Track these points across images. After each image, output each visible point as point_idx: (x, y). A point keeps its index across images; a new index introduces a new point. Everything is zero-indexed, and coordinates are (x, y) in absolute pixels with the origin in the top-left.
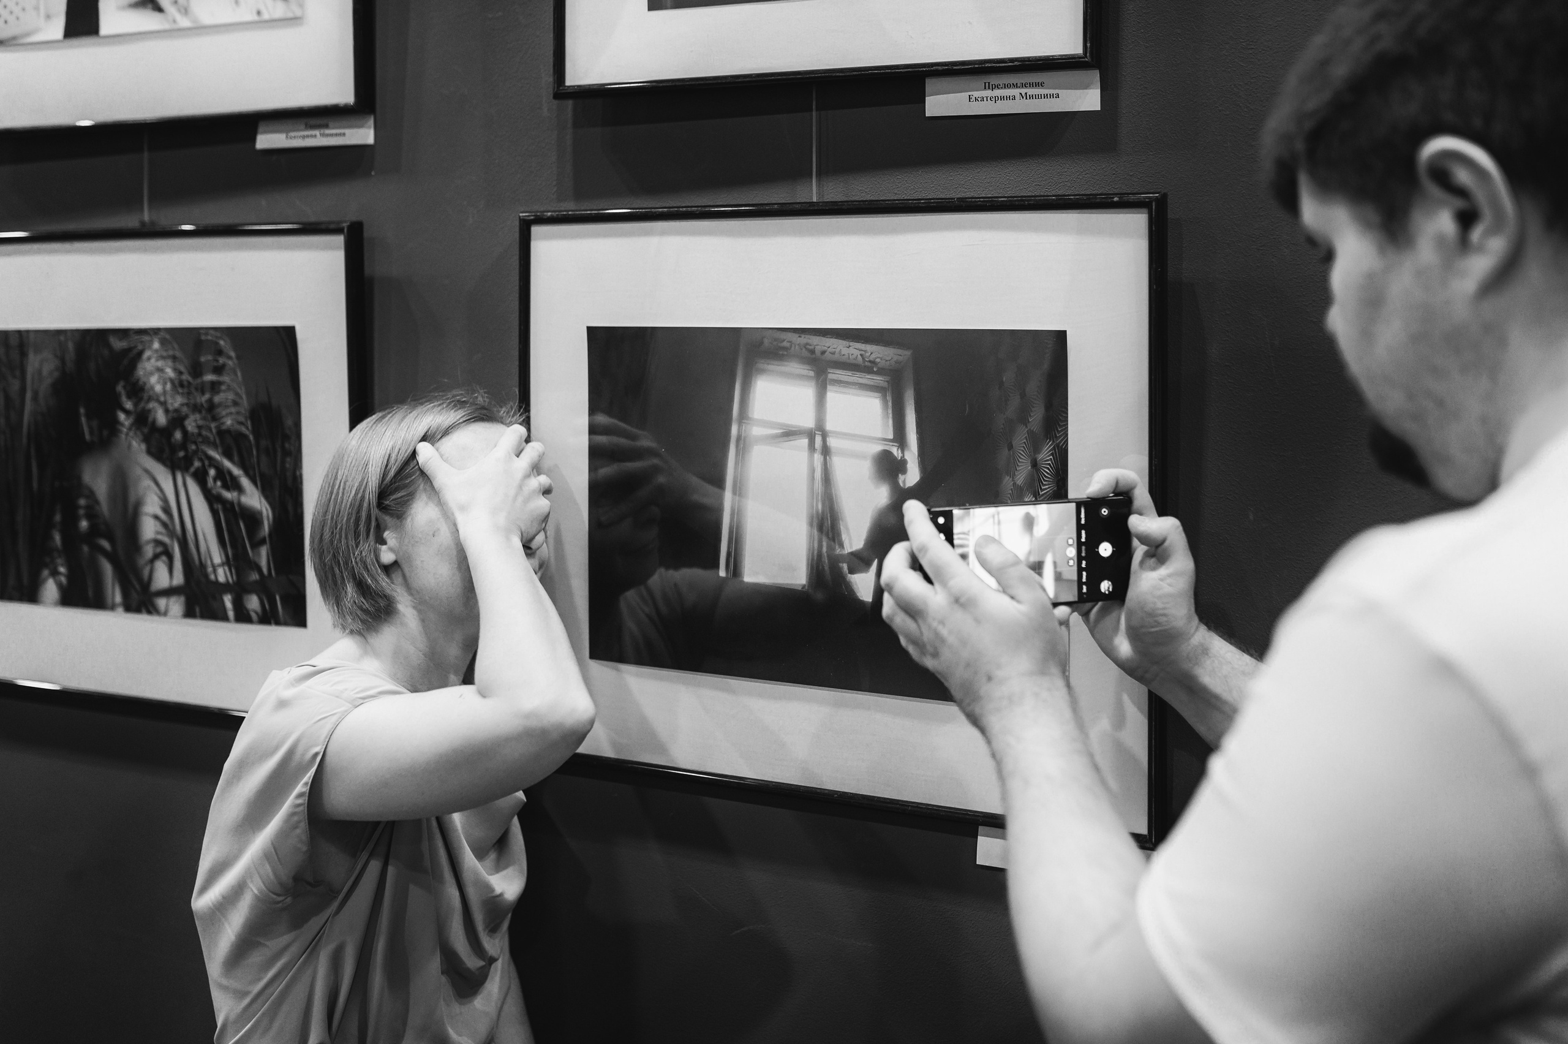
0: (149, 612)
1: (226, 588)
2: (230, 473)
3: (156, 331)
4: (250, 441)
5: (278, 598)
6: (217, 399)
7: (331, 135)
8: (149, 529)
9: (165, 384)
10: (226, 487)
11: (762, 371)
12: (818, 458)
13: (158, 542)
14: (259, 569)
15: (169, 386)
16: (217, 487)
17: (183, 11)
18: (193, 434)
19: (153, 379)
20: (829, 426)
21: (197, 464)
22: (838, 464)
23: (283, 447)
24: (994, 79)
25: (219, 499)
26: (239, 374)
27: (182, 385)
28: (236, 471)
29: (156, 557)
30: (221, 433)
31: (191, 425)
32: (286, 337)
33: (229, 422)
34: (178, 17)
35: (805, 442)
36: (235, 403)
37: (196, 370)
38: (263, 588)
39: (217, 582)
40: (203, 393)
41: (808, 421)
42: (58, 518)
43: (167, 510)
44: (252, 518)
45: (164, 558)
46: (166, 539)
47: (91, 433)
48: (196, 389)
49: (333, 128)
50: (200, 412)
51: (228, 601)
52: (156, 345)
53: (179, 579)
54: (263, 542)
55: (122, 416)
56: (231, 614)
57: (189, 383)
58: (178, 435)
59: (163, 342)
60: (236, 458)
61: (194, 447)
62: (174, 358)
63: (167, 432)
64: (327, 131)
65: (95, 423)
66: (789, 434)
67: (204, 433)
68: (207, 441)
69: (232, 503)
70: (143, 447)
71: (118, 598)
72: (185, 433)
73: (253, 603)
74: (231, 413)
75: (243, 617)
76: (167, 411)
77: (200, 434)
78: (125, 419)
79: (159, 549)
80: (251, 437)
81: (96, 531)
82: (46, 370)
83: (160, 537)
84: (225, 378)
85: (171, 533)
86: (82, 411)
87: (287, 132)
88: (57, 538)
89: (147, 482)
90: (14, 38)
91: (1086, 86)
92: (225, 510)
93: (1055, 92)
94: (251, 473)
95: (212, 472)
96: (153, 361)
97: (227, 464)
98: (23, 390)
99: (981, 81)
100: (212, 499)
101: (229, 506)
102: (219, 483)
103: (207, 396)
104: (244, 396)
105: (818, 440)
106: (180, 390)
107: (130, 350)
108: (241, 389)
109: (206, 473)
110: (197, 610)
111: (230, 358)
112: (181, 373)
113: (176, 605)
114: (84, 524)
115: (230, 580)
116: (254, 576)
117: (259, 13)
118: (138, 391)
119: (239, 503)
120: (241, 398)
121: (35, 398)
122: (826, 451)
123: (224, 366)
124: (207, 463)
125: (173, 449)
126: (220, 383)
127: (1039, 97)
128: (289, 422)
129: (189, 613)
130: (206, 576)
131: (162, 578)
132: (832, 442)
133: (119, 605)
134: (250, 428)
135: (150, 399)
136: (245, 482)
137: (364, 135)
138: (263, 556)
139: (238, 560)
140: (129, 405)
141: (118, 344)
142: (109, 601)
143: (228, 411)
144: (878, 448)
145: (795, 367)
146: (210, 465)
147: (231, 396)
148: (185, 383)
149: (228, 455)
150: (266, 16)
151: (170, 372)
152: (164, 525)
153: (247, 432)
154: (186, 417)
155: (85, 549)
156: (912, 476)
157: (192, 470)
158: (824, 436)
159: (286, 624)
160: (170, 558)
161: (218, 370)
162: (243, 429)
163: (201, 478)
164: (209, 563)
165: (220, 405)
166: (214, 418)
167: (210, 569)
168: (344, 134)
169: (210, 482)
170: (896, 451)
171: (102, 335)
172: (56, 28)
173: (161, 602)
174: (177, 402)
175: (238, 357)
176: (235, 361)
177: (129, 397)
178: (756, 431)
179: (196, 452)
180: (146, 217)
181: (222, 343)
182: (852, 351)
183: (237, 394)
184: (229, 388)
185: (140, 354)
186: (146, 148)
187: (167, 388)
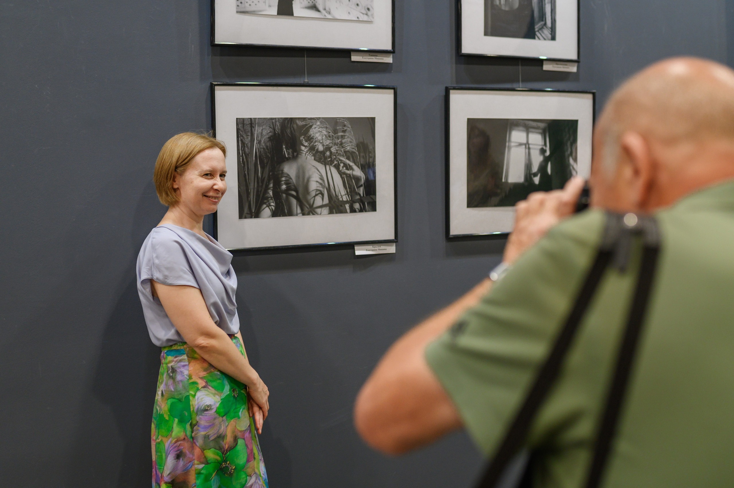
0: (313, 214)
1: (347, 202)
2: (349, 165)
3: (318, 119)
4: (357, 154)
5: (366, 203)
6: (344, 141)
7: (379, 59)
8: (313, 186)
9: (322, 136)
10: (347, 169)
11: (513, 129)
12: (527, 150)
13: (317, 190)
14: (360, 195)
15: (324, 137)
16: (344, 170)
17: (328, 13)
18: (334, 153)
19: (317, 135)
20: (530, 142)
21: (335, 162)
22: (532, 151)
23: (369, 155)
24: (559, 63)
25: (344, 173)
26: (352, 133)
27: (330, 137)
28: (351, 164)
29: (316, 195)
30: (345, 152)
31: (333, 150)
32: (372, 121)
33: (348, 148)
34: (326, 14)
35: (524, 146)
36: (351, 142)
37: (335, 131)
38: (361, 201)
39: (343, 201)
40: (338, 139)
41: (525, 141)
42: (271, 185)
43: (322, 179)
44: (357, 179)
45: (320, 195)
46: (321, 189)
47: (288, 154)
48: (336, 138)
49: (378, 57)
50: (337, 145)
51: (347, 206)
52: (318, 123)
53: (326, 201)
54: (361, 186)
55: (303, 148)
56: (348, 211)
57: (333, 136)
58: (328, 153)
59: (321, 122)
60: (351, 160)
61: (334, 157)
62: (327, 128)
63: (323, 153)
64: (377, 58)
65: (290, 151)
66: (520, 144)
67: (339, 152)
68: (340, 155)
69: (350, 175)
70: (313, 158)
71: (299, 211)
72: (331, 152)
73: (357, 206)
74: (349, 145)
75: (353, 211)
76: (323, 145)
77: (337, 153)
78: (305, 149)
79: (319, 192)
80: (357, 153)
81: (289, 189)
82: (264, 133)
83: (318, 188)
84: (347, 134)
85: (323, 187)
86: (284, 147)
87: (363, 56)
88: (271, 193)
89: (314, 170)
90: (254, 11)
91: (574, 66)
92: (347, 177)
93: (569, 67)
94: (357, 164)
95: (342, 165)
96: (317, 128)
97: (348, 162)
98: (252, 140)
99: (555, 63)
100: (341, 173)
101: (349, 176)
102: (344, 168)
103: (340, 140)
104: (354, 140)
105: (527, 146)
106: (329, 138)
107: (306, 125)
108: (353, 138)
109: (339, 165)
110: (334, 211)
111: (349, 127)
112: (329, 133)
113: (326, 210)
114: (284, 187)
115: (348, 200)
116: (358, 197)
117: (358, 18)
118: (310, 139)
119: (352, 174)
120: (353, 140)
121: (259, 142)
122: (529, 148)
123: (346, 130)
124: (340, 162)
125: (325, 158)
126: (344, 135)
127: (566, 68)
128: (371, 147)
129: (331, 212)
130: (338, 199)
131: (318, 201)
132: (531, 146)
133: (299, 214)
134: (357, 150)
135: (316, 142)
136: (355, 167)
137: (389, 59)
138: (361, 191)
139: (351, 192)
140: (306, 144)
141: (300, 123)
142: (295, 212)
143: (348, 144)
144: (540, 147)
145: (521, 128)
146: (341, 163)
147: (349, 140)
148: (331, 136)
149: (348, 158)
150: (361, 19)
151: (325, 132)
152: (321, 184)
153: (356, 151)
154: (332, 147)
155: (284, 195)
156: (548, 153)
157: (334, 164)
158: (529, 144)
159: (369, 211)
160: (323, 195)
161: (344, 131)
162: (354, 150)
163: (337, 167)
164: (340, 195)
165: (345, 142)
166: (343, 147)
167: (340, 197)
168: (383, 59)
169: (341, 168)
170: (544, 148)
172: (274, 11)
173: (319, 210)
174: (328, 142)
175: (351, 127)
176: (351, 128)
177: (306, 141)
178: (513, 144)
179: (335, 159)
180: (306, 80)
181: (345, 122)
182: (534, 124)
183: (351, 139)
184: (348, 137)
185: (311, 126)
186: (305, 56)
187: (323, 138)
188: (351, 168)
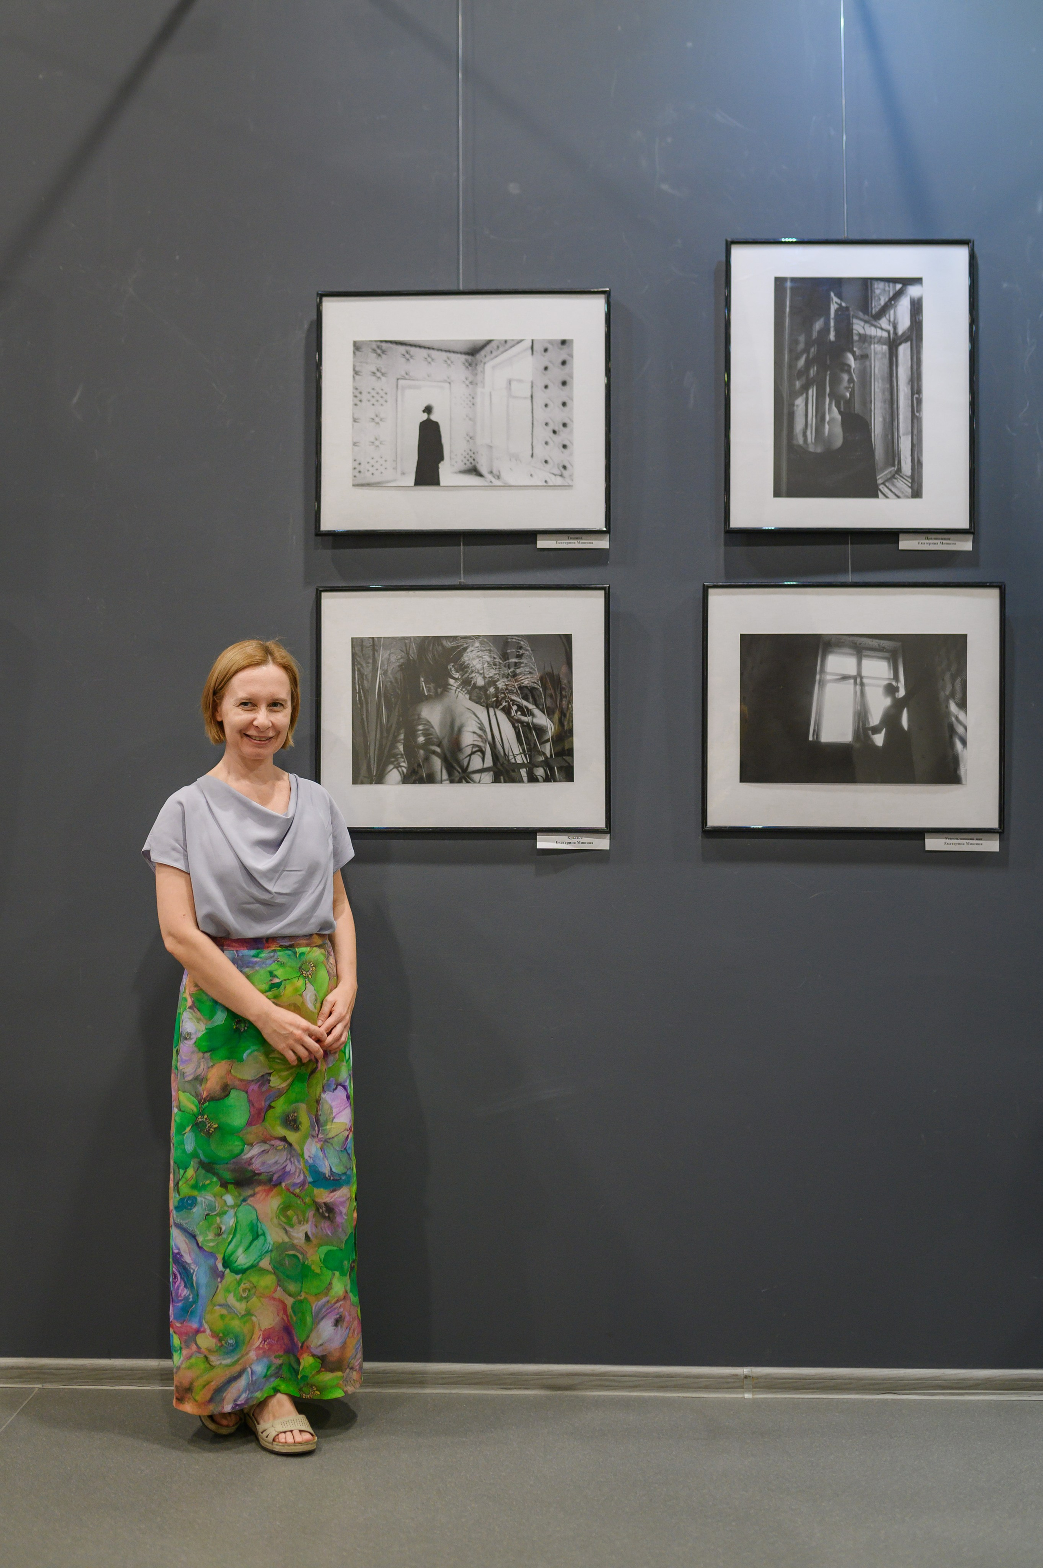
0: (468, 782)
1: (523, 765)
2: (527, 708)
3: (477, 637)
4: (540, 691)
5: (556, 768)
6: (518, 671)
7: (585, 543)
8: (468, 739)
9: (483, 664)
10: (524, 714)
11: (831, 652)
12: (858, 688)
13: (474, 746)
14: (544, 754)
15: (486, 665)
16: (519, 715)
17: (496, 477)
18: (502, 689)
19: (475, 662)
20: (864, 674)
21: (504, 704)
22: (867, 689)
23: (561, 693)
24: (930, 536)
25: (519, 721)
26: (533, 658)
27: (495, 665)
28: (531, 706)
29: (473, 753)
30: (521, 688)
31: (501, 684)
32: (566, 640)
33: (526, 682)
34: (493, 480)
35: (852, 681)
36: (530, 673)
37: (505, 656)
38: (547, 764)
39: (516, 764)
40: (509, 669)
41: (854, 672)
42: (402, 737)
43: (482, 728)
44: (540, 731)
45: (479, 753)
46: (481, 744)
47: (428, 691)
48: (505, 666)
49: (585, 540)
50: (507, 678)
51: (523, 772)
52: (477, 644)
53: (489, 762)
54: (548, 741)
55: (451, 681)
56: (525, 779)
57: (500, 663)
58: (492, 690)
59: (481, 643)
60: (531, 700)
61: (503, 695)
62: (490, 651)
63: (484, 689)
64: (581, 541)
65: (432, 685)
66: (845, 678)
67: (510, 688)
68: (512, 693)
69: (528, 723)
70: (467, 696)
71: (445, 776)
72: (497, 688)
73: (540, 772)
74: (528, 678)
75: (533, 779)
76: (484, 678)
77: (507, 689)
78: (455, 683)
79: (477, 749)
80: (541, 689)
81: (428, 742)
82: (393, 658)
83: (476, 743)
84: (524, 660)
85: (485, 741)
86: (422, 679)
87: (557, 540)
88: (401, 748)
89: (469, 714)
90: (379, 483)
91: (967, 541)
92: (523, 726)
93: (954, 542)
94: (541, 707)
95: (515, 708)
96: (474, 652)
97: (525, 703)
98: (375, 670)
99: (924, 536)
100: (513, 721)
101: (526, 725)
102: (519, 713)
103: (512, 670)
104: (536, 669)
105: (858, 680)
106: (494, 667)
107: (458, 647)
108: (534, 666)
109: (510, 708)
110: (502, 777)
111: (527, 650)
112: (495, 658)
113: (488, 777)
114: (421, 739)
115: (525, 762)
116: (542, 758)
117: (546, 482)
118: (463, 668)
119: (532, 723)
120: (534, 670)
121: (385, 673)
122: (862, 684)
123: (522, 654)
124: (511, 703)
125: (488, 697)
126: (521, 663)
127: (948, 544)
128: (565, 681)
129: (496, 780)
130: (509, 760)
131: (476, 763)
132: (865, 681)
133: (445, 780)
134: (540, 685)
135: (472, 672)
136: (536, 711)
137: (603, 543)
138: (547, 749)
139: (531, 750)
140: (457, 675)
141: (448, 644)
142: (438, 778)
143: (526, 677)
144: (886, 682)
145: (847, 650)
146: (513, 705)
147: (528, 669)
148: (498, 663)
149: (525, 698)
150: (550, 483)
151: (487, 658)
152: (480, 736)
153: (539, 687)
154: (498, 680)
155: (422, 752)
156: (902, 693)
157: (501, 707)
158: (861, 678)
159: (560, 781)
160: (483, 753)
161: (519, 656)
162: (535, 685)
163: (507, 711)
164: (511, 754)
165: (520, 673)
166: (516, 681)
167: (511, 757)
168: (592, 543)
169: (513, 713)
170: (894, 683)
171: (437, 639)
172: (411, 479)
173: (476, 777)
174: (492, 673)
175: (532, 650)
176: (531, 652)
177: (457, 672)
178: (828, 677)
179: (504, 698)
180: (462, 580)
181: (522, 643)
182: (874, 643)
183: (532, 668)
184: (526, 665)
185: (465, 649)
186: (462, 544)
187: (484, 666)
188: (531, 713)
